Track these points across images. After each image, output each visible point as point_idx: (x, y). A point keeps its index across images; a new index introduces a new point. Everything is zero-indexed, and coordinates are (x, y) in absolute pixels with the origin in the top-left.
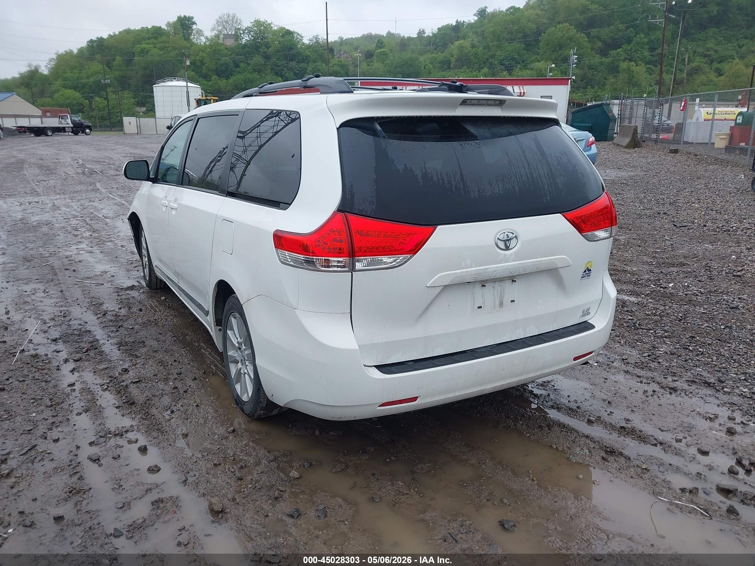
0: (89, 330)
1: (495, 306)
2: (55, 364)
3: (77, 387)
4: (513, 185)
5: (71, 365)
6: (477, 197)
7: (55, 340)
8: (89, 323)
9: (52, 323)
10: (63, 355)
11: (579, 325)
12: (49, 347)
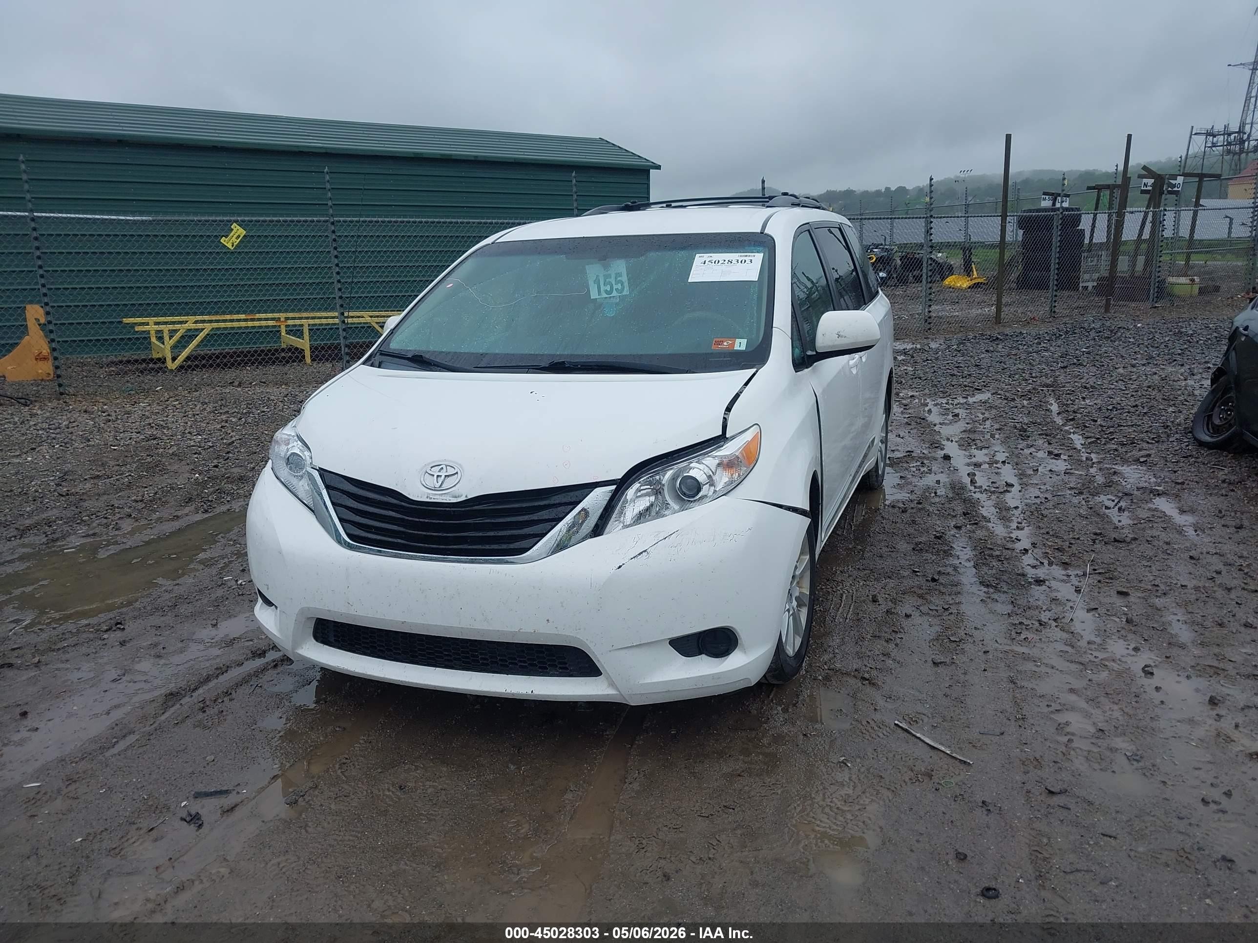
0: (982, 588)
2: (1039, 552)
3: (1014, 525)
5: (1019, 546)
7: (1039, 582)
8: (978, 601)
9: (1045, 617)
10: (1028, 559)
12: (1048, 575)
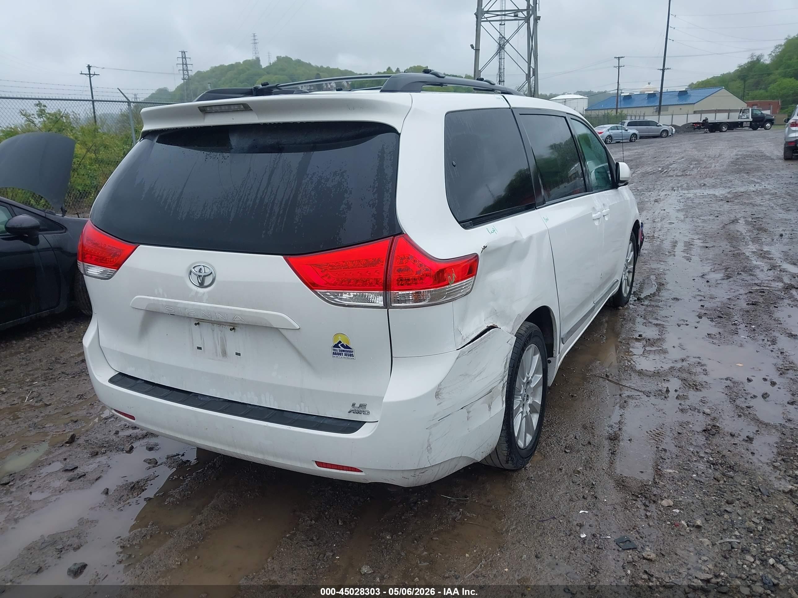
1: (216, 352)
4: (230, 210)
6: (184, 219)
11: (344, 421)
